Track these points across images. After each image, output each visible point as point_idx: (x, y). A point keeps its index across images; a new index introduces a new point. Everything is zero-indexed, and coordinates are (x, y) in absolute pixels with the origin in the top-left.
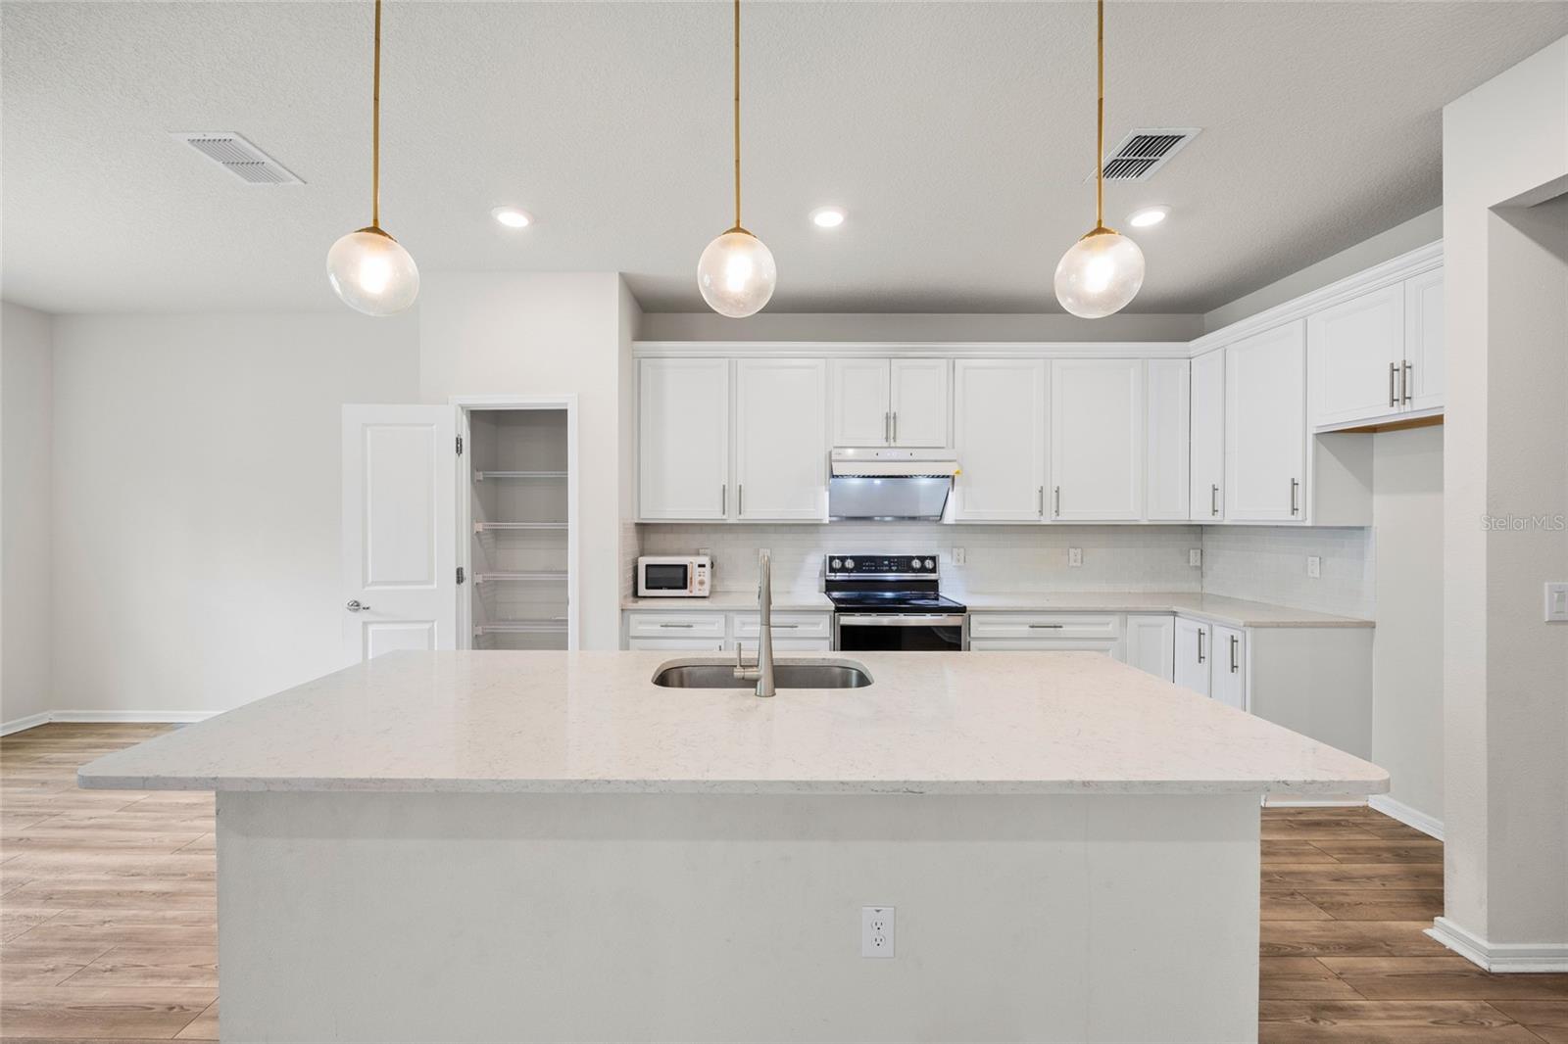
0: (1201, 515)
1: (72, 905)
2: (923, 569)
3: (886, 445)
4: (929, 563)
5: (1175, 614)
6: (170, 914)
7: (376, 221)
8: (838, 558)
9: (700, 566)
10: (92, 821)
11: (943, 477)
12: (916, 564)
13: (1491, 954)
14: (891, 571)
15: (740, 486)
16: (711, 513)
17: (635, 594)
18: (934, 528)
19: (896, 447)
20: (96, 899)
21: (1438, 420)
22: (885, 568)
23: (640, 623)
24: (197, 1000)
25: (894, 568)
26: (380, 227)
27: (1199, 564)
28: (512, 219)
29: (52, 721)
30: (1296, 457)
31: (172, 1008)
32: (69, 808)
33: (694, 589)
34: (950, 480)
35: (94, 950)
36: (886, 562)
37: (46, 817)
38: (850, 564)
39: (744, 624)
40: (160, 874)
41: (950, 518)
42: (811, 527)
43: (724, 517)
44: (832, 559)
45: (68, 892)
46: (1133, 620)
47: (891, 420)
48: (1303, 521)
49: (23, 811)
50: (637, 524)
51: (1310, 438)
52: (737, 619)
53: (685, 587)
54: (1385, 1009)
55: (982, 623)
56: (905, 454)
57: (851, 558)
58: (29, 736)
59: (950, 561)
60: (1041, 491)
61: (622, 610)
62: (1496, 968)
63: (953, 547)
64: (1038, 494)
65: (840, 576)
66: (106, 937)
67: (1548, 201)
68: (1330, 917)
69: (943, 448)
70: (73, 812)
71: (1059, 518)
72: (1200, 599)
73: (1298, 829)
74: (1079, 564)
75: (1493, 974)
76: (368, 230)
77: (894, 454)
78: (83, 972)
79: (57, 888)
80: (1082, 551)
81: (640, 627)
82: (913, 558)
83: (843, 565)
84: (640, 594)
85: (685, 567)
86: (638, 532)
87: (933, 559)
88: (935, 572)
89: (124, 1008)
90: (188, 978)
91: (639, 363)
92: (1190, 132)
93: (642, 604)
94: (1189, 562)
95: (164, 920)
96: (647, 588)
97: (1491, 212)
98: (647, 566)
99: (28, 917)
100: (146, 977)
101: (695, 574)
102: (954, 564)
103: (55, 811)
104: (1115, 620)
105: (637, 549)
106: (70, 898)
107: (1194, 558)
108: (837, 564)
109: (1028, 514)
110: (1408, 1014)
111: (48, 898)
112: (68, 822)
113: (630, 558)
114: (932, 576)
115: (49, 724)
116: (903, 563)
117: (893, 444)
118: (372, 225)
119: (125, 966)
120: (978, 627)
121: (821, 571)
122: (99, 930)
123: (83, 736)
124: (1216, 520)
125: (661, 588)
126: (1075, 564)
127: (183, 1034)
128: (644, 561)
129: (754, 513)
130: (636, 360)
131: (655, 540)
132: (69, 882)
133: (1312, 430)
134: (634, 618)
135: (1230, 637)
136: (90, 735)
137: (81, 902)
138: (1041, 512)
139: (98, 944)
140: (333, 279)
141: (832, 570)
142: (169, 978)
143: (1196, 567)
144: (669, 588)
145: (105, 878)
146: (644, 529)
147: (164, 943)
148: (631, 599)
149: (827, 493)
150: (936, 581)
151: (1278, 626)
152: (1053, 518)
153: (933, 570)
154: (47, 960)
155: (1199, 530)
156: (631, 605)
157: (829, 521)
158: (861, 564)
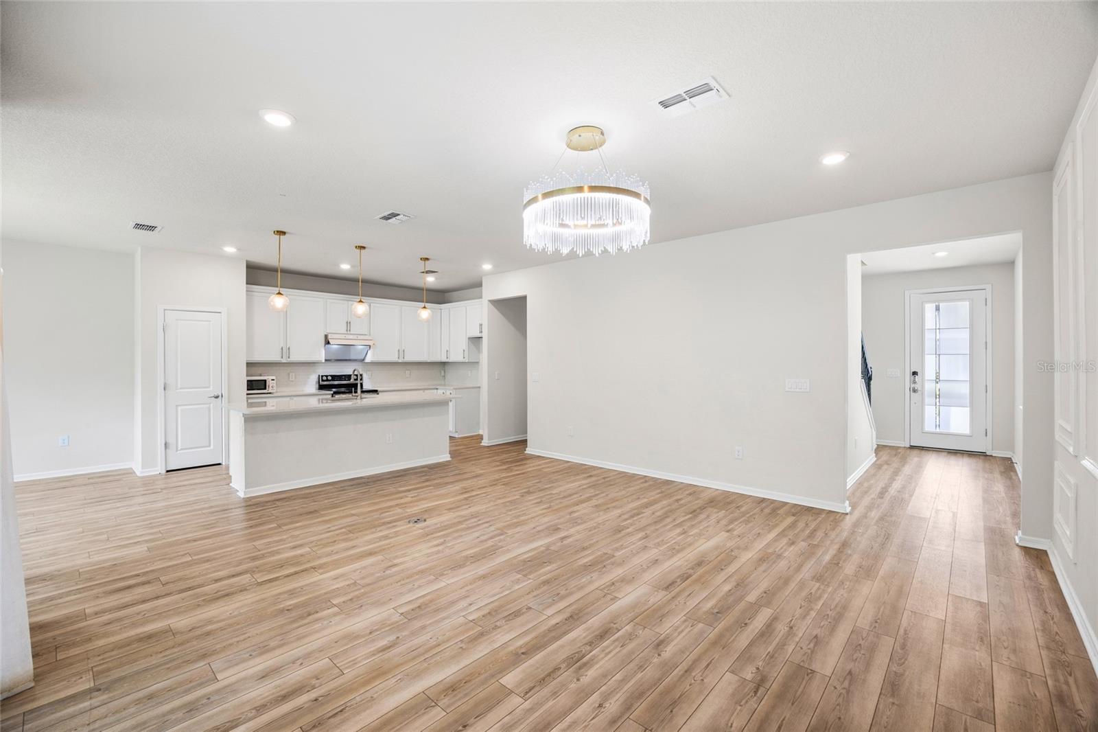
0: (444, 359)
2: (357, 379)
3: (346, 333)
4: (360, 377)
5: (437, 389)
8: (324, 376)
9: (272, 380)
11: (366, 345)
12: (355, 377)
14: (345, 380)
15: (289, 347)
16: (275, 357)
18: (360, 364)
19: (351, 334)
22: (342, 379)
30: (463, 344)
33: (269, 389)
34: (369, 347)
36: (344, 377)
38: (330, 378)
41: (368, 359)
42: (315, 364)
43: (282, 360)
44: (320, 376)
47: (348, 324)
48: (465, 361)
50: (247, 363)
53: (265, 389)
56: (355, 337)
57: (330, 375)
59: (368, 376)
63: (369, 371)
64: (398, 351)
65: (325, 383)
69: (368, 335)
71: (404, 360)
72: (445, 385)
74: (409, 376)
77: (349, 337)
80: (410, 371)
83: (327, 378)
85: (265, 381)
87: (361, 375)
88: (361, 380)
94: (441, 373)
96: (248, 390)
98: (248, 381)
101: (269, 383)
102: (370, 377)
107: (443, 372)
108: (325, 378)
109: (394, 358)
117: (348, 333)
121: (316, 381)
124: (447, 360)
125: (257, 390)
129: (295, 357)
131: (254, 370)
133: (467, 338)
138: (398, 358)
141: (323, 380)
143: (443, 375)
144: (260, 389)
146: (249, 365)
149: (324, 351)
152: (402, 360)
155: (444, 364)
156: (248, 395)
157: (324, 361)
158: (334, 377)
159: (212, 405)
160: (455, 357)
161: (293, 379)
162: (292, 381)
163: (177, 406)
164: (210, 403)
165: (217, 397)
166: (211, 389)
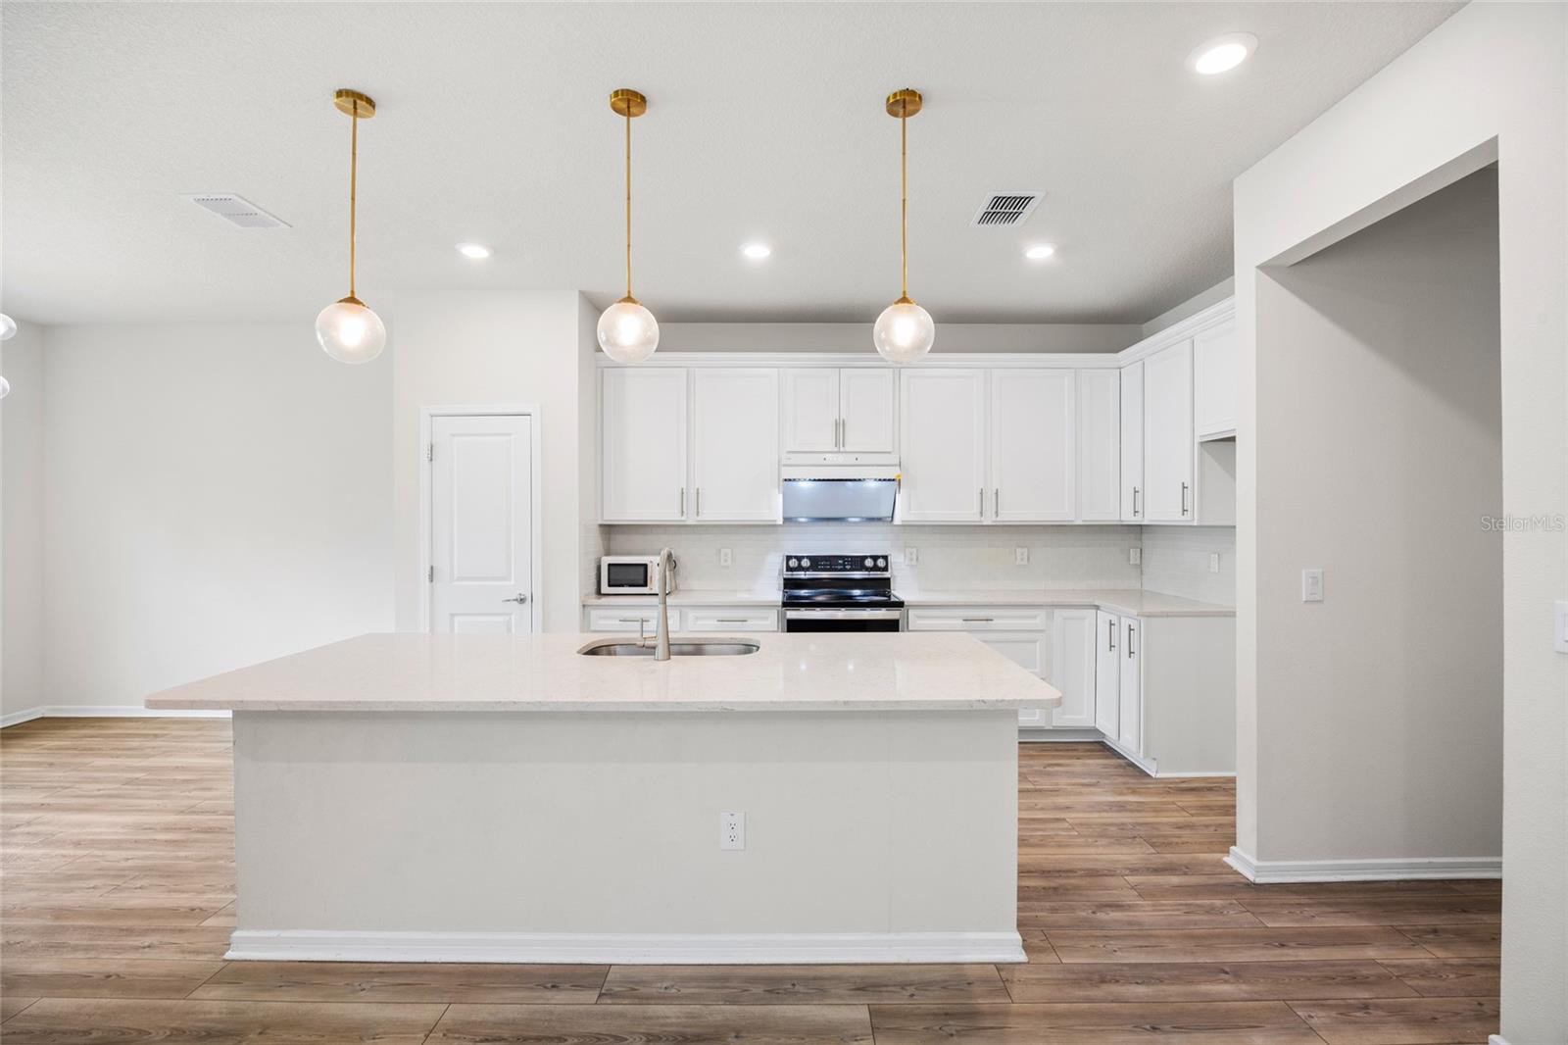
0: (1129, 518)
1: (100, 849)
2: (875, 568)
3: (836, 449)
4: (880, 562)
5: (1097, 607)
6: (182, 854)
7: (352, 292)
8: (796, 557)
10: (101, 792)
11: (889, 480)
12: (869, 563)
13: (1258, 870)
14: (845, 570)
15: (698, 490)
16: (668, 514)
17: (599, 592)
18: (887, 528)
19: (846, 452)
20: (117, 845)
21: (1233, 439)
22: (839, 567)
23: (600, 618)
24: (213, 905)
25: (848, 567)
26: (356, 297)
27: (1138, 562)
28: (475, 252)
29: (46, 716)
30: (1188, 463)
31: (193, 910)
32: (77, 782)
33: (655, 585)
34: (896, 483)
35: (124, 876)
36: (840, 562)
37: (59, 789)
38: (805, 563)
39: (697, 618)
40: (168, 829)
41: (897, 521)
42: (768, 528)
43: (683, 518)
44: (789, 558)
45: (93, 840)
46: (1058, 613)
47: (840, 426)
48: (1190, 521)
49: (39, 784)
50: (601, 526)
51: (1196, 445)
52: (691, 614)
53: (645, 585)
54: (1154, 906)
55: (919, 617)
56: (851, 459)
57: (807, 557)
58: (27, 728)
59: (903, 560)
60: (981, 493)
61: (584, 606)
62: (1259, 880)
63: (906, 547)
64: (979, 495)
65: (795, 575)
66: (130, 869)
67: (1299, 262)
68: (1154, 851)
69: (889, 453)
70: (83, 786)
71: (998, 519)
72: (1141, 595)
73: (1174, 793)
74: (1025, 562)
75: (1257, 884)
76: (347, 300)
77: (841, 459)
78: (117, 889)
79: (83, 837)
80: (1028, 550)
81: (602, 622)
82: (866, 557)
83: (799, 564)
84: (602, 592)
85: (645, 566)
86: (602, 533)
87: (885, 558)
88: (887, 571)
89: (156, 909)
90: (204, 892)
91: (602, 372)
92: (1039, 195)
93: (604, 600)
94: (1129, 560)
95: (178, 858)
96: (610, 585)
97: (1259, 271)
98: (610, 565)
99: (64, 856)
100: (169, 892)
101: (655, 572)
102: (907, 562)
103: (67, 785)
104: (1042, 613)
105: (601, 548)
106: (93, 844)
107: (1134, 554)
108: (793, 563)
109: (969, 514)
110: (1169, 908)
111: (77, 844)
112: (79, 793)
113: (592, 557)
114: (886, 575)
115: (42, 718)
116: (857, 562)
117: (842, 449)
118: (349, 295)
119: (151, 885)
120: (914, 618)
121: (779, 570)
122: (124, 864)
123: (77, 728)
124: (1138, 520)
125: (623, 586)
126: (1022, 563)
127: (206, 923)
128: (606, 560)
129: (709, 515)
130: (599, 370)
131: (620, 540)
132: (94, 834)
133: (1197, 440)
134: (594, 613)
135: (1108, 622)
136: (83, 727)
137: (106, 846)
138: (981, 513)
139: (127, 872)
140: (319, 337)
141: (789, 569)
142: (187, 892)
143: (1136, 565)
144: (630, 586)
145: (121, 831)
146: (609, 530)
147: (181, 872)
148: (594, 596)
149: (781, 496)
150: (889, 579)
151: (1167, 615)
152: (994, 519)
153: (885, 569)
154: (88, 882)
155: (1139, 530)
156: (594, 600)
157: (780, 522)
158: (817, 562)
159: (513, 616)
160: (1161, 509)
161: (729, 562)
162: (727, 567)
163: (453, 615)
164: (511, 614)
165: (522, 601)
166: (512, 582)
